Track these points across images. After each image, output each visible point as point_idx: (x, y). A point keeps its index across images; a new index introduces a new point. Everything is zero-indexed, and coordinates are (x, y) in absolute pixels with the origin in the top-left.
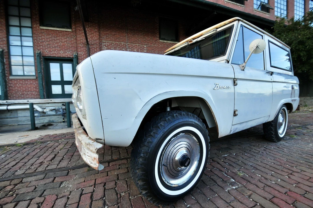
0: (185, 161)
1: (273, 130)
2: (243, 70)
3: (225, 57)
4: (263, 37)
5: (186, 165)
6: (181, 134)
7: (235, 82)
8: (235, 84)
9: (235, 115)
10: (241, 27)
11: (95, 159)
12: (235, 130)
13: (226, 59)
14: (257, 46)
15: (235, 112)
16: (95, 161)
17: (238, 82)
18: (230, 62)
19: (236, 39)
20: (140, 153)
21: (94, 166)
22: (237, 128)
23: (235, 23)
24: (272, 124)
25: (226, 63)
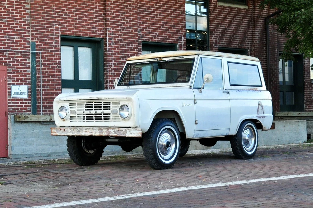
0: (168, 144)
1: (238, 145)
2: (201, 93)
3: (189, 84)
4: (222, 60)
5: (169, 145)
6: (166, 130)
7: (195, 101)
8: (195, 103)
9: (196, 124)
10: (201, 59)
11: (139, 133)
12: (197, 135)
13: (189, 85)
14: (208, 79)
15: (196, 121)
16: (140, 134)
17: (197, 101)
18: (192, 87)
19: (197, 69)
20: (150, 136)
21: (139, 136)
22: (198, 134)
23: (196, 57)
24: (236, 139)
25: (189, 88)
